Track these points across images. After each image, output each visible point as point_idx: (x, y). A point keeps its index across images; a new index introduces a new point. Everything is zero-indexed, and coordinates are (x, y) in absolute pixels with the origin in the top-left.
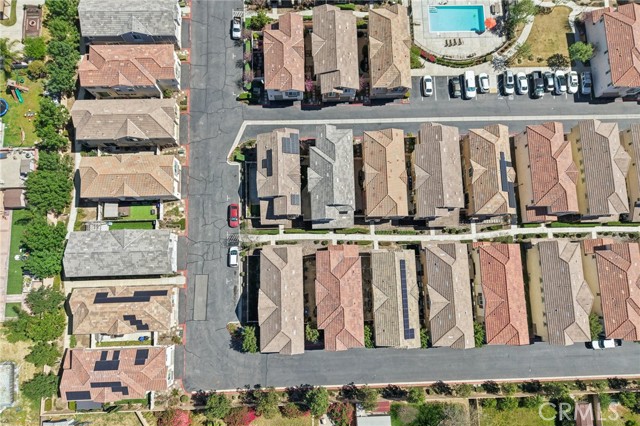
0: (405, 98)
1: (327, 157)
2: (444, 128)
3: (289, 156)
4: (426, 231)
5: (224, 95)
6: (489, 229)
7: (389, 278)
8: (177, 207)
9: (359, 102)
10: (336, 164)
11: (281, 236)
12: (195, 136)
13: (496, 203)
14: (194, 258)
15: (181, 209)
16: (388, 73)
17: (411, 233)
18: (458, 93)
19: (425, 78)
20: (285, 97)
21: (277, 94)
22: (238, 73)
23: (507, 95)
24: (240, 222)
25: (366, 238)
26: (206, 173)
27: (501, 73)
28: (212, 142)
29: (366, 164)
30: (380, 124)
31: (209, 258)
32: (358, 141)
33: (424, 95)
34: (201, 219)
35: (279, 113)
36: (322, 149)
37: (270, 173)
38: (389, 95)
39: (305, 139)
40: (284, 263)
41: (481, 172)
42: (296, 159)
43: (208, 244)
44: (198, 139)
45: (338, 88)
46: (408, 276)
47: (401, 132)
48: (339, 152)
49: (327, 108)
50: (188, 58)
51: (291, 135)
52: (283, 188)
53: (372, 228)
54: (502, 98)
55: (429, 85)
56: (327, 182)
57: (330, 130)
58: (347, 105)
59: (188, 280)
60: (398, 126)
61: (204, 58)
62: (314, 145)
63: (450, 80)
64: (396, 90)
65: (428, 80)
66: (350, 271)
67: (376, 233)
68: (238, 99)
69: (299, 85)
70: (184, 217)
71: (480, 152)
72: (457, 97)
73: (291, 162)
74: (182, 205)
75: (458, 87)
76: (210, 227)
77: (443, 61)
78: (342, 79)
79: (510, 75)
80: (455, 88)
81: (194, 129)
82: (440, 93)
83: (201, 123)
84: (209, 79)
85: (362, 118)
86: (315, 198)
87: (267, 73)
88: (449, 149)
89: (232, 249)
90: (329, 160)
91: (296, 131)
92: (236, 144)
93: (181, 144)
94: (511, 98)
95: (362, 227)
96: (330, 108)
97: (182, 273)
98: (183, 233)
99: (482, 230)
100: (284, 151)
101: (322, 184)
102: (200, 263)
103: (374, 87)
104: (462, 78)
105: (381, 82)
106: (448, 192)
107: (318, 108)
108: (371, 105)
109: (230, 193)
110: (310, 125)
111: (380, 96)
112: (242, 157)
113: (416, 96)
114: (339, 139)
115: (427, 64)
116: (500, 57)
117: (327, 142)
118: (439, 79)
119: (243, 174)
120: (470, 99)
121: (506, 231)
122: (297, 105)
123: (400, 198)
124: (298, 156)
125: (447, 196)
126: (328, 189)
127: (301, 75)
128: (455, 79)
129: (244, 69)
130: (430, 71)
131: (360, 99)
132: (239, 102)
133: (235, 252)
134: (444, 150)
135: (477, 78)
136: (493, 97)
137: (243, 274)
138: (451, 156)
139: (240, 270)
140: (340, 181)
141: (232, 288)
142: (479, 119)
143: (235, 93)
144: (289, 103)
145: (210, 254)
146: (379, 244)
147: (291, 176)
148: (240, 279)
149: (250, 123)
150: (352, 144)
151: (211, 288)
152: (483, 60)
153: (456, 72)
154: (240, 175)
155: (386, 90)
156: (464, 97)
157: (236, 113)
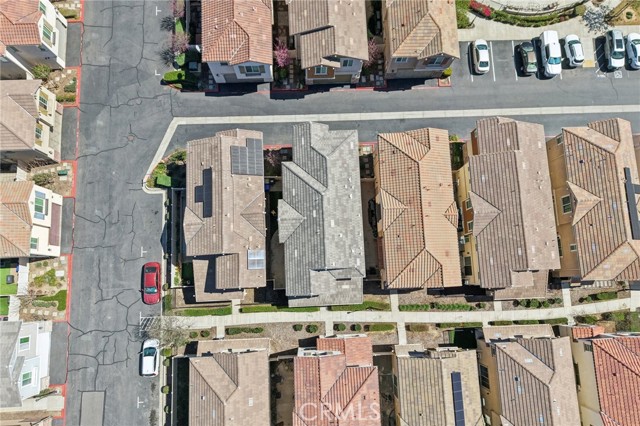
0: (444, 76)
1: (312, 181)
2: (521, 125)
3: (244, 180)
4: (487, 304)
5: (141, 76)
6: (595, 298)
7: (432, 409)
8: (53, 270)
9: (368, 84)
10: (329, 195)
11: (236, 319)
12: (87, 146)
13: (619, 261)
14: (80, 361)
15: (59, 274)
16: (420, 31)
17: (460, 308)
18: (532, 69)
19: (477, 43)
20: (241, 77)
21: (225, 70)
22: (164, 40)
23: (613, 69)
24: (163, 294)
25: (384, 317)
26: (106, 208)
27: (599, 34)
28: (117, 155)
29: (383, 192)
30: (402, 120)
31: (107, 361)
32: (366, 150)
33: (474, 72)
34: (94, 290)
35: (233, 104)
36: (303, 166)
37: (208, 213)
38: (418, 71)
39: (277, 147)
40: (232, 386)
41: (591, 204)
42: (257, 184)
43: (106, 334)
44: (93, 150)
45: (331, 58)
46: (466, 402)
47: (444, 134)
48: (334, 171)
49: (313, 96)
50: (80, 15)
51: (249, 141)
52: (232, 240)
53: (394, 299)
54: (603, 75)
55: (484, 56)
56: (314, 225)
57: (318, 132)
58: (346, 90)
59: (68, 403)
60: (438, 124)
61: (107, 14)
62: (290, 159)
63: (517, 47)
64: (431, 61)
65: (483, 47)
66: (358, 397)
67: (401, 308)
68: (164, 83)
69: (263, 54)
70: (65, 287)
71: (585, 167)
72: (530, 75)
73: (248, 190)
74: (61, 267)
75: (532, 58)
76: (110, 304)
77: (505, 17)
78: (339, 42)
79: (618, 36)
80: (526, 60)
81: (87, 132)
82: (501, 67)
83: (100, 122)
84: (115, 49)
85: (373, 110)
86: (292, 255)
87: (207, 33)
88: (530, 163)
89: (147, 344)
90: (317, 186)
91: (258, 135)
92: (158, 158)
93: (64, 159)
94: (618, 75)
95: (377, 298)
96: (319, 95)
97: (59, 389)
98: (61, 316)
99: (581, 300)
100: (235, 171)
101: (304, 229)
102: (91, 370)
103: (394, 55)
104: (537, 43)
105: (405, 47)
106: (534, 243)
107: (299, 95)
108: (386, 89)
109: (145, 243)
110: (286, 125)
111: (402, 74)
112: (166, 181)
113: (461, 74)
114: (335, 148)
115: (479, 21)
116: (596, 9)
117: (313, 153)
118: (499, 46)
119: (169, 209)
120: (550, 77)
121: (622, 301)
122: (264, 91)
123: (447, 254)
124: (261, 180)
125: (532, 249)
126: (316, 240)
127: (267, 36)
128: (526, 44)
129: (174, 32)
130: (485, 32)
131: (368, 80)
132: (166, 87)
133: (151, 352)
134: (523, 166)
135: (562, 42)
136: (589, 73)
137: (167, 389)
138: (534, 175)
139: (163, 382)
140: (337, 223)
141: (147, 414)
142: (567, 110)
143: (158, 71)
144: (250, 87)
145: (110, 354)
146: (408, 327)
147: (247, 216)
148: (162, 398)
149: (184, 121)
150: (357, 155)
151: (110, 416)
152: (570, 13)
153: (528, 33)
154: (164, 211)
155: (414, 61)
156: (542, 74)
157: (159, 105)
